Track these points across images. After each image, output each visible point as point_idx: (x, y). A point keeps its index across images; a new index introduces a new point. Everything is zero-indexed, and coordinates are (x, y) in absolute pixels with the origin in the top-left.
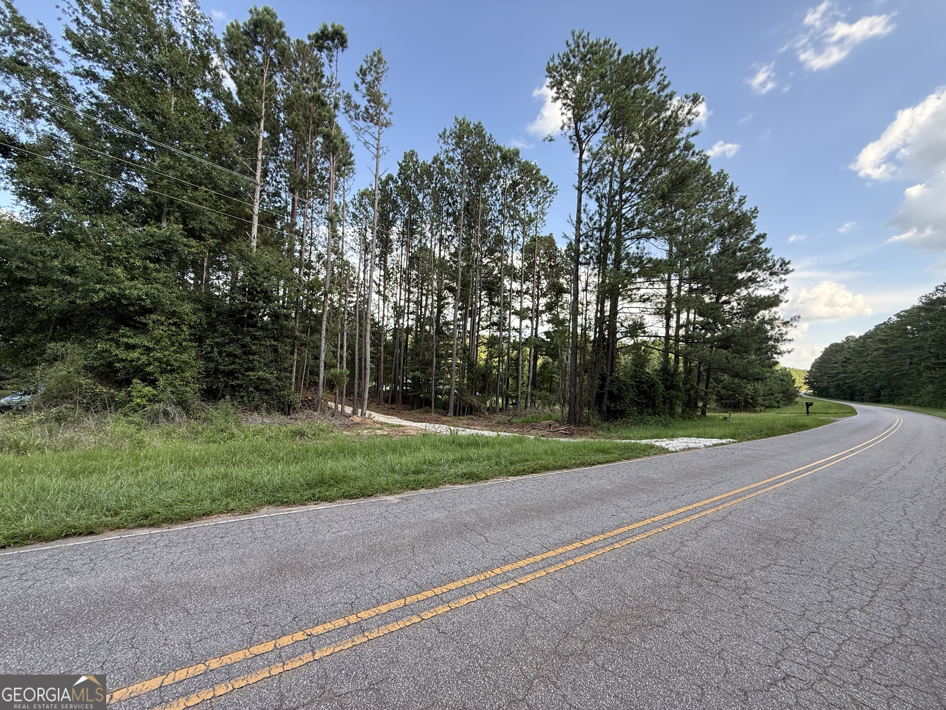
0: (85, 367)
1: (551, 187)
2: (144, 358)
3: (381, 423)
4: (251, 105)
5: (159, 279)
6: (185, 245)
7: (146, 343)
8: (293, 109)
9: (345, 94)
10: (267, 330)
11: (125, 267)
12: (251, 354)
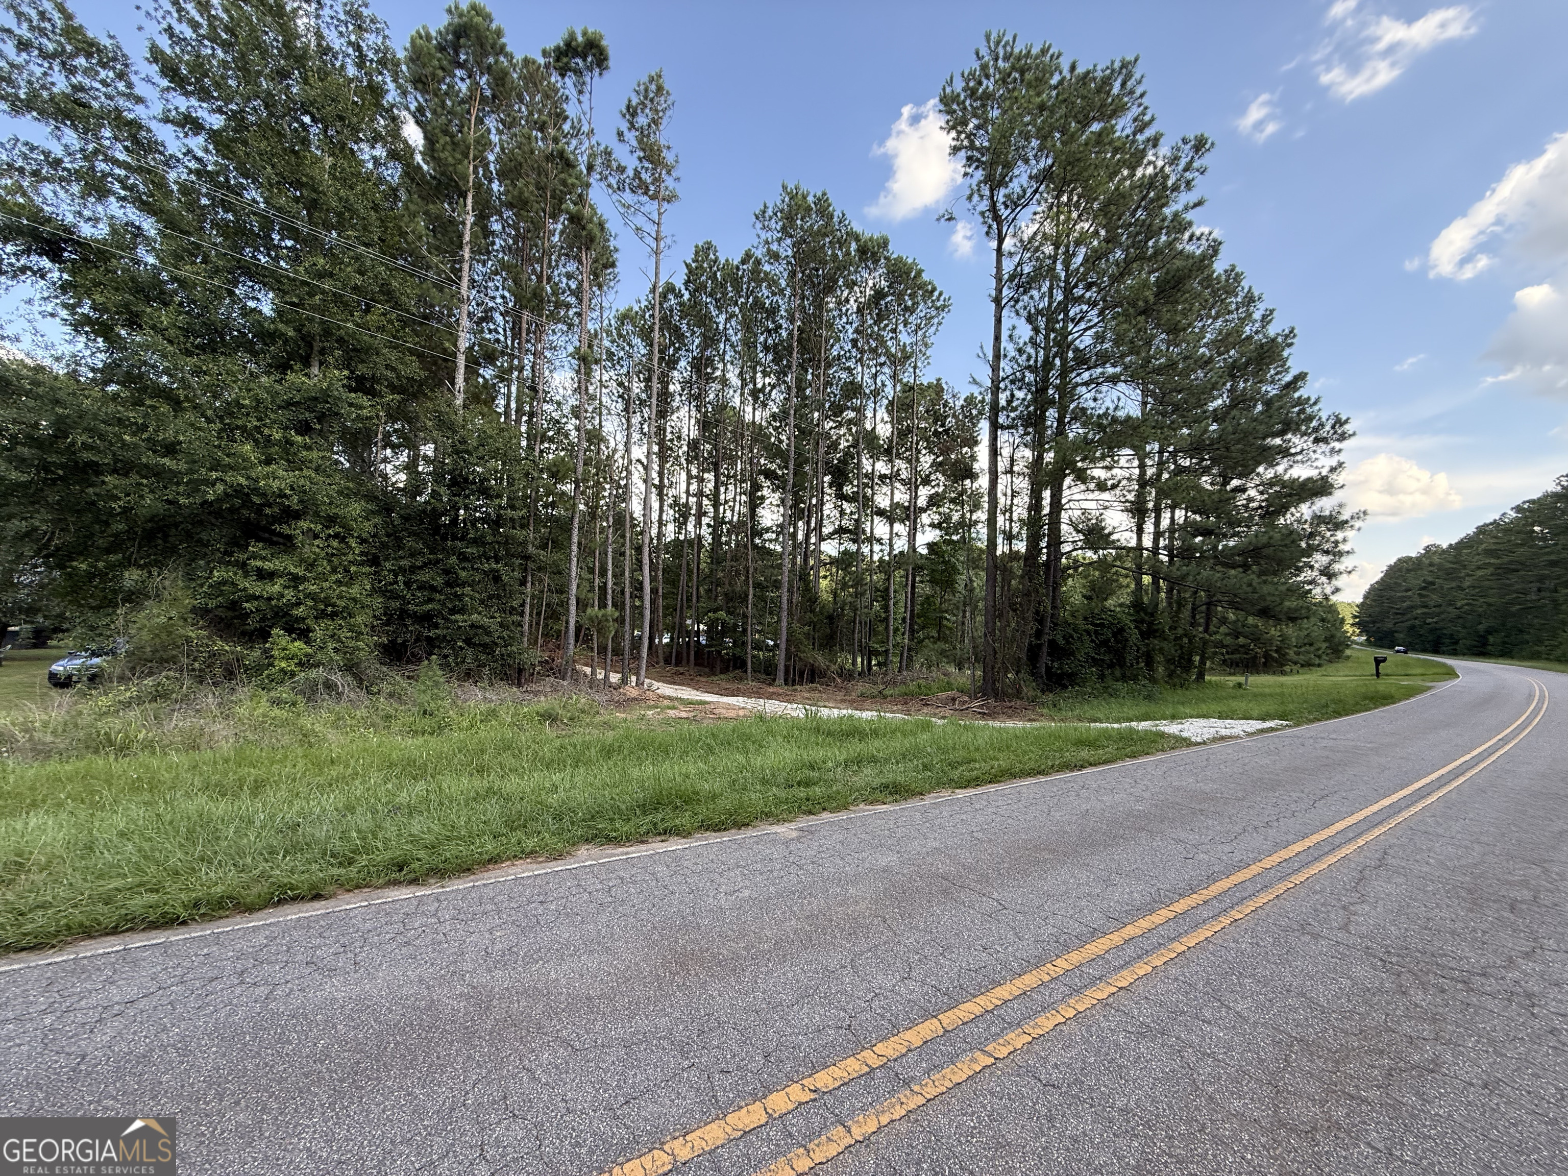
0: (194, 610)
1: (938, 300)
2: (289, 594)
3: (671, 699)
4: (451, 169)
5: (311, 461)
6: (351, 405)
7: (293, 570)
8: (520, 174)
9: (602, 148)
10: (484, 544)
11: (256, 441)
12: (458, 586)
